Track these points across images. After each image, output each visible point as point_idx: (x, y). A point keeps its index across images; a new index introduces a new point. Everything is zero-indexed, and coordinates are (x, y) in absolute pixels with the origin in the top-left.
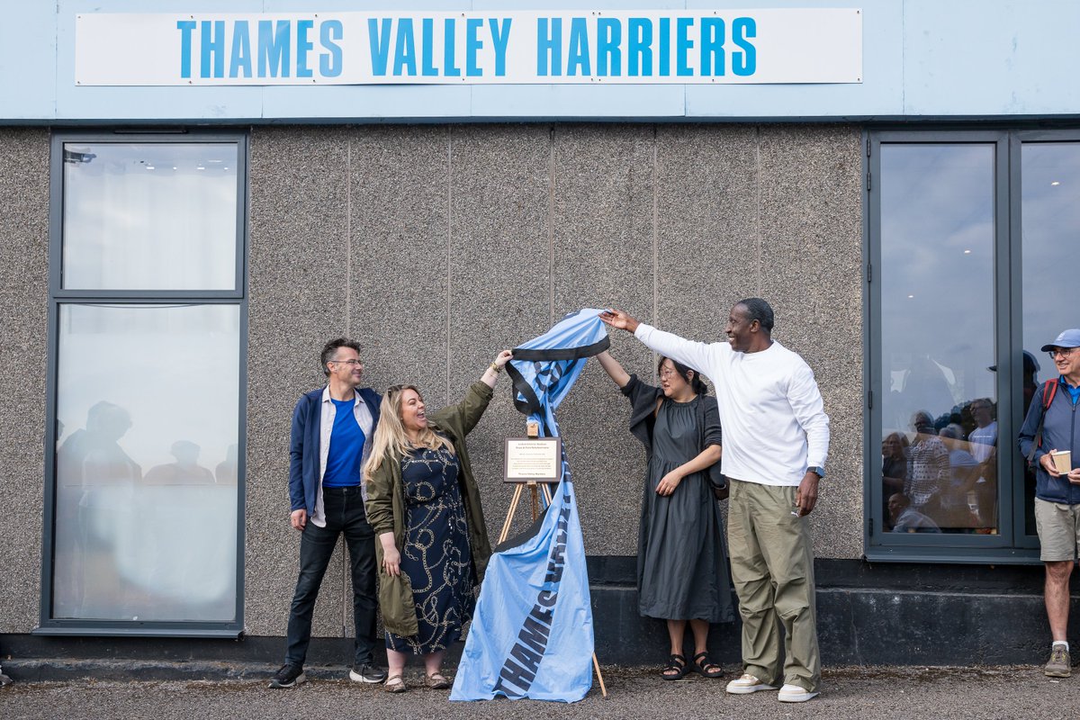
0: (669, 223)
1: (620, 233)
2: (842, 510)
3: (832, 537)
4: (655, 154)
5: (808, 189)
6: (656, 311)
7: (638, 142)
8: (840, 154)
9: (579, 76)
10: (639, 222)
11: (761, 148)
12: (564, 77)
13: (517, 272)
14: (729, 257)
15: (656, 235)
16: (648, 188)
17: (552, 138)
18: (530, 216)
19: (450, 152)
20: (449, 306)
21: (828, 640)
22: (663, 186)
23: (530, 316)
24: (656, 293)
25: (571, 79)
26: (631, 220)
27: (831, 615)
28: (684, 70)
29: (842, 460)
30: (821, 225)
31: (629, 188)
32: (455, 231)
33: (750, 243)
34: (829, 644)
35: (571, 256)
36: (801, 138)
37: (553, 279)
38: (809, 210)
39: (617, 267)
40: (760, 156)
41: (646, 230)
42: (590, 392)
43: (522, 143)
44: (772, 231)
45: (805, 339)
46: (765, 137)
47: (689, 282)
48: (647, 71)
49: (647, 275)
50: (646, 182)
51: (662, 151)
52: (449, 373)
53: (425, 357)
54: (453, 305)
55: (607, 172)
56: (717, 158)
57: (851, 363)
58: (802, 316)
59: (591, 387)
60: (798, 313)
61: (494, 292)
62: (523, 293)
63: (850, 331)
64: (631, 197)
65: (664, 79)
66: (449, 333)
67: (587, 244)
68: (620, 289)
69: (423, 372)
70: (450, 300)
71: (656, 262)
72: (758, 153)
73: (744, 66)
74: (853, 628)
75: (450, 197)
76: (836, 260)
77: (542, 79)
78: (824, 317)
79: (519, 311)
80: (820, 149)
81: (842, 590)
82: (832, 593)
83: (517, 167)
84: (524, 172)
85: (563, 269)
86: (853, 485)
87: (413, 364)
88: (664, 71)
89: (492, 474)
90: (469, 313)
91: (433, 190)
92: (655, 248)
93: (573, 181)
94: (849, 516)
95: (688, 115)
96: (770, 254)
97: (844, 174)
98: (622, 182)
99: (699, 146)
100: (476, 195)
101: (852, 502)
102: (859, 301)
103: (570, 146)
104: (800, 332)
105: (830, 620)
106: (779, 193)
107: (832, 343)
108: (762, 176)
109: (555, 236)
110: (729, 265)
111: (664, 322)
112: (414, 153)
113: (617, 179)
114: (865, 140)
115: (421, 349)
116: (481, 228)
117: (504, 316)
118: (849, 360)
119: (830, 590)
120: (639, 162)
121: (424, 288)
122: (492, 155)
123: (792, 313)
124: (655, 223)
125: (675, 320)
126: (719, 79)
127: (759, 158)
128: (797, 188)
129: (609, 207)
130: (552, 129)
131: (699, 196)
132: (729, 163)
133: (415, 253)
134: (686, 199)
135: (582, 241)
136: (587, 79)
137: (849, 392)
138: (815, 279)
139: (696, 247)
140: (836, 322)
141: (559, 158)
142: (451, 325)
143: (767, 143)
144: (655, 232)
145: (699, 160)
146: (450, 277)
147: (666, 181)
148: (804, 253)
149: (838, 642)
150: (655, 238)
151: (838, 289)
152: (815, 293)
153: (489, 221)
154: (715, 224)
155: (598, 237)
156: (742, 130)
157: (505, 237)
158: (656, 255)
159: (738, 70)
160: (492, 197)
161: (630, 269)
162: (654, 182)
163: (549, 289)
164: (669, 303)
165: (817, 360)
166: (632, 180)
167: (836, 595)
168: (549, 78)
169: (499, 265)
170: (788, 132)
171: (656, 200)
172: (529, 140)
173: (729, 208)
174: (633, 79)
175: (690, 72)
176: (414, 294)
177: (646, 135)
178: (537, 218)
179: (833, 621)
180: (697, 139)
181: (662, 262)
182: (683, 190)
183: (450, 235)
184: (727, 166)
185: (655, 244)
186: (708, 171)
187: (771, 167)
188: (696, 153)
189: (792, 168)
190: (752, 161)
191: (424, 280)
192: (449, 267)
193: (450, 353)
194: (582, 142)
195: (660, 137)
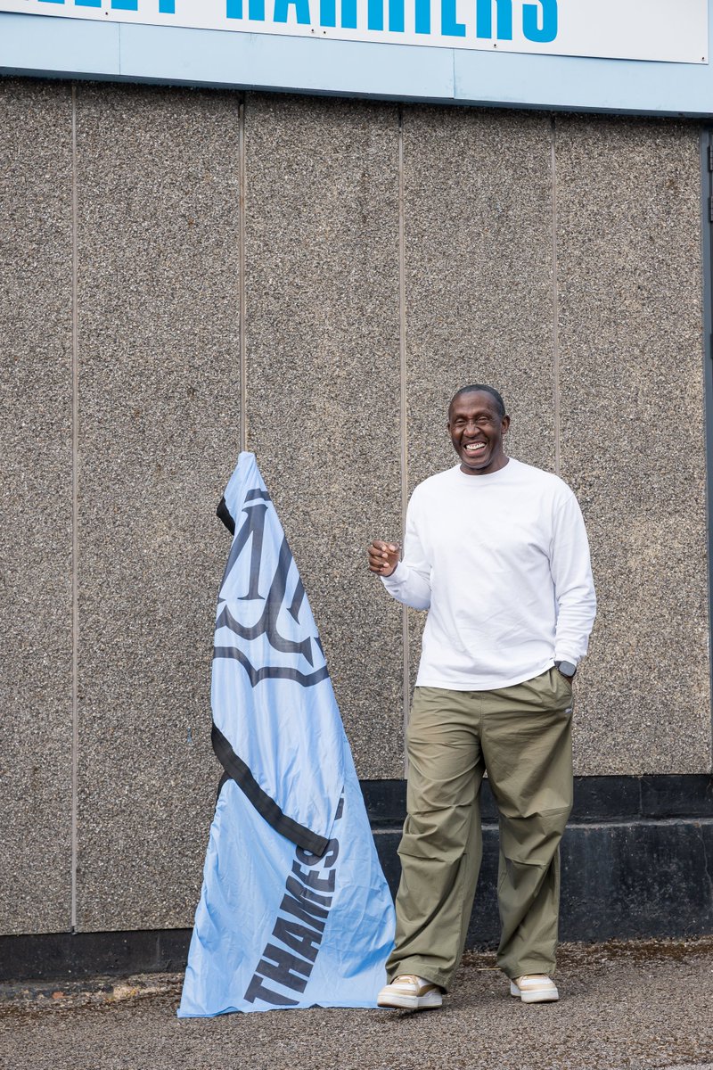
0: (422, 259)
1: (349, 272)
2: (681, 699)
3: (668, 741)
4: (401, 151)
5: (626, 217)
6: (405, 396)
7: (374, 130)
8: (671, 166)
9: (292, 24)
10: (378, 257)
11: (557, 151)
12: (268, 24)
13: (187, 328)
14: (513, 315)
15: (403, 279)
16: (390, 203)
17: (242, 117)
18: (208, 239)
19: (74, 128)
20: (76, 380)
21: (672, 899)
22: (412, 202)
23: (211, 400)
24: (404, 367)
25: (280, 27)
26: (365, 252)
27: (676, 860)
28: (452, 27)
29: (679, 624)
30: (645, 272)
31: (362, 202)
32: (85, 257)
33: (542, 295)
34: (675, 904)
35: (275, 306)
36: (615, 138)
37: (246, 342)
38: (626, 249)
39: (345, 326)
40: (556, 164)
41: (388, 268)
42: (304, 521)
43: (194, 119)
44: (575, 278)
45: (624, 443)
46: (563, 134)
47: (455, 353)
48: (397, 25)
49: (390, 340)
50: (388, 194)
51: (411, 147)
52: (77, 489)
53: (36, 462)
54: (82, 377)
55: (327, 176)
56: (493, 162)
57: (690, 479)
58: (619, 408)
59: (306, 513)
60: (614, 403)
61: (151, 359)
62: (198, 362)
63: (687, 431)
64: (365, 217)
65: (422, 38)
66: (76, 423)
67: (298, 287)
68: (349, 360)
69: (32, 488)
70: (76, 369)
71: (404, 320)
72: (553, 158)
73: (540, 26)
74: (707, 879)
75: (75, 201)
76: (666, 325)
77: (234, 24)
78: (651, 411)
79: (192, 391)
80: (641, 154)
81: (688, 822)
82: (675, 826)
83: (185, 159)
84: (197, 168)
85: (261, 326)
86: (696, 663)
87: (16, 474)
88: (423, 26)
89: (149, 654)
90: (109, 392)
91: (46, 188)
92: (402, 298)
93: (276, 186)
94: (691, 709)
95: (460, 97)
96: (571, 313)
97: (675, 196)
98: (352, 192)
99: (466, 142)
100: (119, 201)
101: (696, 688)
102: (700, 387)
103: (271, 129)
104: (617, 432)
105: (674, 867)
106: (585, 222)
107: (663, 450)
108: (558, 194)
109: (247, 274)
110: (513, 327)
111: (417, 414)
112: (14, 125)
113: (342, 188)
114: (705, 146)
115: (30, 450)
116: (128, 254)
117: (168, 398)
118: (686, 475)
119: (671, 822)
120: (376, 162)
121: (32, 350)
122: (144, 137)
123: (606, 402)
124: (401, 258)
125: (434, 411)
126: (504, 45)
127: (554, 166)
128: (609, 214)
129: (332, 230)
130: (241, 102)
131: (468, 219)
132: (511, 172)
133: (17, 291)
134: (449, 223)
135: (291, 284)
136: (304, 29)
137: (687, 523)
138: (637, 352)
139: (463, 299)
140: (667, 417)
141: (254, 148)
142: (80, 411)
143: (567, 144)
144: (403, 272)
145: (467, 165)
146: (76, 332)
147: (417, 194)
148: (622, 312)
149: (687, 900)
150: (402, 282)
151: (670, 368)
152: (637, 373)
153: (140, 245)
154: (490, 264)
155: (315, 277)
156: (531, 122)
157: (167, 271)
158: (404, 309)
159: (531, 32)
160: (145, 205)
161: (365, 331)
162: (400, 194)
163: (239, 357)
164: (425, 384)
165: (641, 474)
166: (365, 190)
167: (681, 829)
168: (245, 23)
169: (158, 316)
170: (596, 129)
171: (402, 223)
172: (205, 117)
173: (511, 240)
174: (375, 35)
175: (460, 31)
176: (16, 358)
177: (386, 120)
178: (219, 244)
179: (679, 868)
180: (464, 132)
181: (413, 320)
182: (443, 209)
183: (76, 265)
184: (507, 176)
185: (403, 290)
186: (480, 181)
187: (572, 180)
188: (462, 153)
189: (603, 183)
190: (543, 169)
191: (34, 336)
192: (75, 315)
193: (77, 457)
194: (289, 125)
195: (408, 126)
